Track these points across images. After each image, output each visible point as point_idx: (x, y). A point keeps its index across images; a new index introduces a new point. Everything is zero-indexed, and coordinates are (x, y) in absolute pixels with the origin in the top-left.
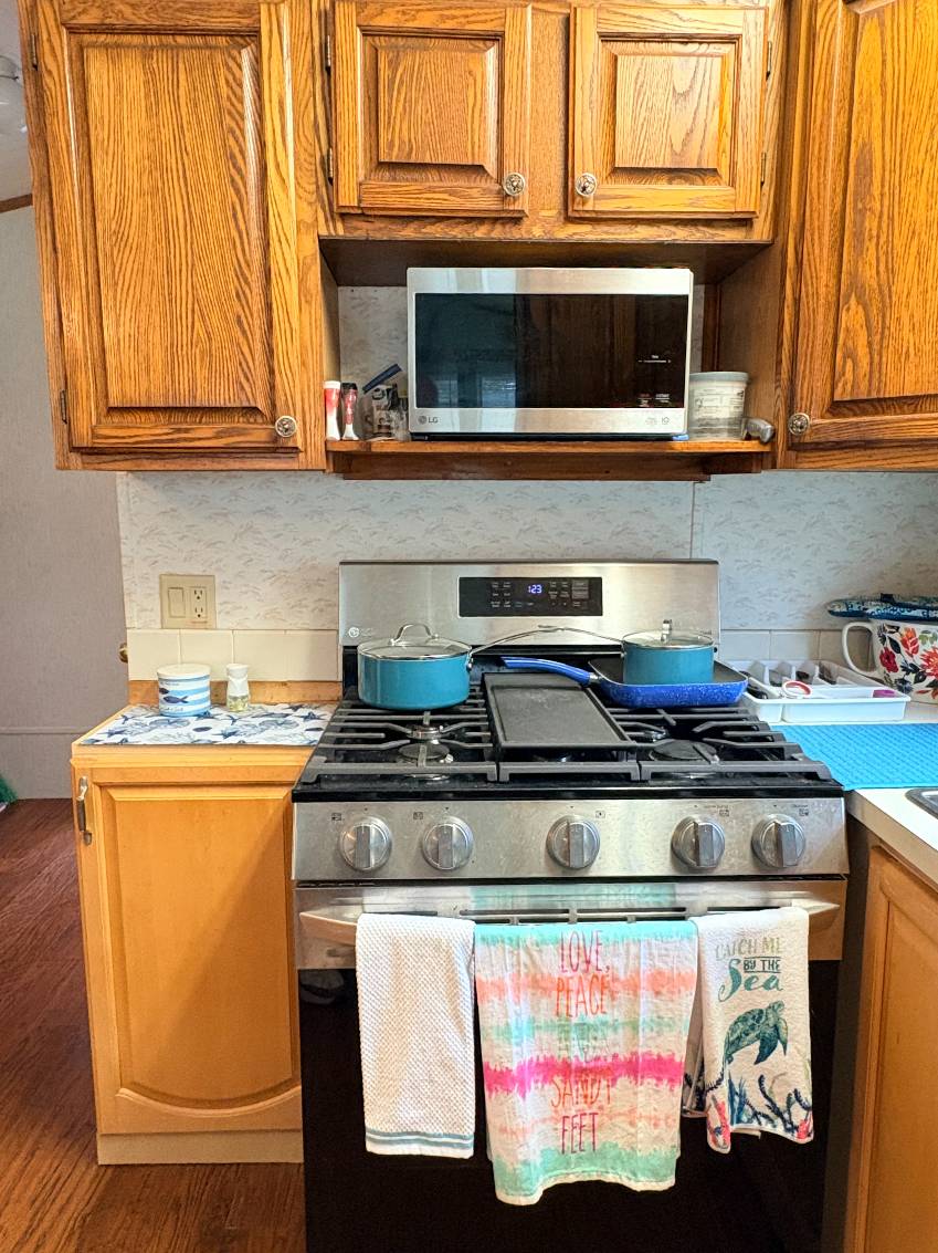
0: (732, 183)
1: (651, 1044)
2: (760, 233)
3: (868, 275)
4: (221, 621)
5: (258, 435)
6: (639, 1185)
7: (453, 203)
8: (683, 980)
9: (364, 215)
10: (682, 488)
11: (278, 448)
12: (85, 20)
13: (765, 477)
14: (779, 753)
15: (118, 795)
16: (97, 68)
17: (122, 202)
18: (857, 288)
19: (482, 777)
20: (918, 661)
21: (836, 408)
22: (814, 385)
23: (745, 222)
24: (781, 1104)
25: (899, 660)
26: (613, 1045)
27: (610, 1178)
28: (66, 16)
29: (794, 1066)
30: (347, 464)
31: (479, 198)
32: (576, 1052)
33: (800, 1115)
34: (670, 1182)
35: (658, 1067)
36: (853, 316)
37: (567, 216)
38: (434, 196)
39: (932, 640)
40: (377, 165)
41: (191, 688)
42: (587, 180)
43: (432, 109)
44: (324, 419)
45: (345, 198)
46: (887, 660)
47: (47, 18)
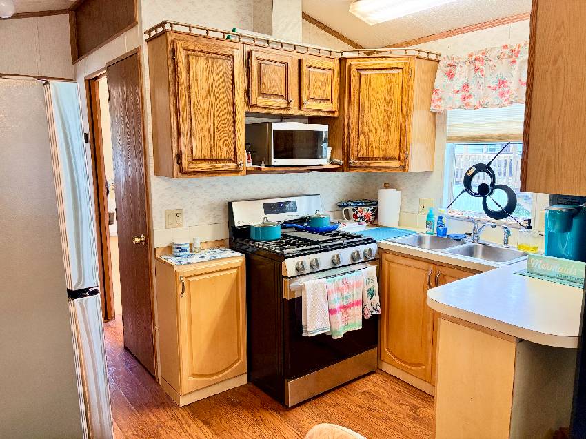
0: (332, 103)
1: (356, 298)
2: (336, 115)
3: (365, 129)
4: (185, 224)
5: (232, 166)
6: (357, 329)
7: (276, 105)
8: (361, 283)
9: (257, 107)
10: (305, 174)
11: (237, 170)
12: (190, 48)
14: (360, 237)
15: (190, 279)
16: (193, 62)
18: (363, 133)
19: (317, 248)
20: (363, 215)
21: (359, 159)
22: (353, 153)
23: (333, 112)
24: (375, 307)
25: (358, 216)
26: (350, 300)
27: (352, 330)
28: (185, 46)
29: (376, 298)
31: (283, 103)
32: (345, 303)
33: (379, 308)
34: (361, 328)
35: (357, 303)
36: (362, 139)
37: (299, 108)
38: (275, 102)
39: (366, 210)
40: (261, 93)
41: (186, 247)
42: (304, 99)
43: (274, 79)
44: (246, 162)
45: (254, 102)
46: (355, 217)
47: (179, 45)
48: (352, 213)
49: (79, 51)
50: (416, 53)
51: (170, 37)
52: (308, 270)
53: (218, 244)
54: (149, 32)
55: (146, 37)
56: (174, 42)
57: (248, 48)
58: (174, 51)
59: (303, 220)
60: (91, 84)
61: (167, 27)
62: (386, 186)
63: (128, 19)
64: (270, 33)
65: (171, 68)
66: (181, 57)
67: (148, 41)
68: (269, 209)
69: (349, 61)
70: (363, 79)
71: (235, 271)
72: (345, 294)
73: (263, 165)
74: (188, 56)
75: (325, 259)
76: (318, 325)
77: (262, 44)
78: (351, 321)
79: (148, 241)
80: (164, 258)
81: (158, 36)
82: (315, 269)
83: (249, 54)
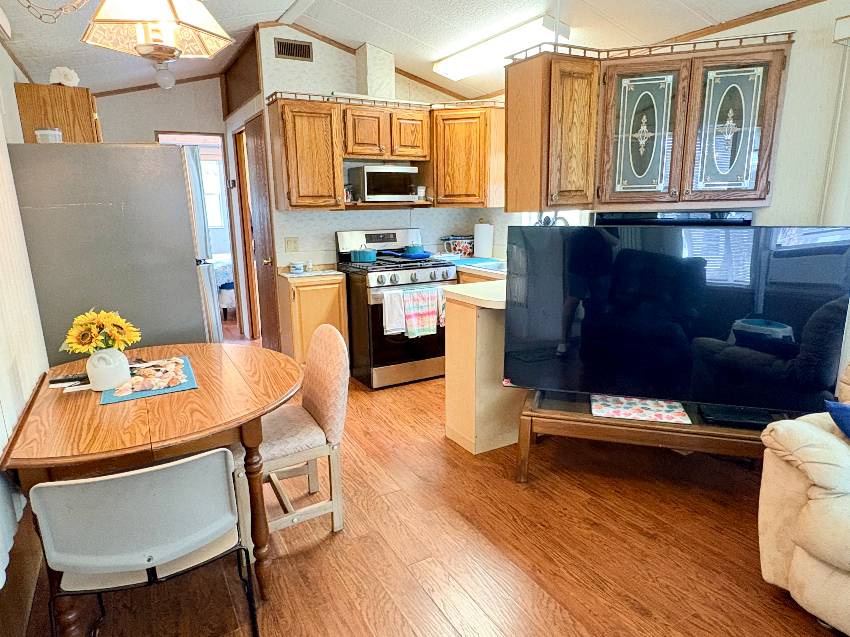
0: (423, 149)
1: (431, 309)
2: (428, 159)
3: (451, 171)
4: (301, 249)
5: (332, 201)
7: (370, 152)
8: (435, 297)
9: (353, 153)
10: (408, 211)
11: (337, 205)
12: (295, 110)
13: (432, 208)
15: (301, 289)
16: (298, 120)
17: (303, 150)
18: (449, 175)
20: (461, 248)
21: (446, 196)
22: (441, 191)
23: (425, 157)
25: (457, 248)
26: (425, 310)
28: (291, 109)
30: (348, 208)
31: (376, 150)
32: (420, 311)
34: (436, 332)
35: (432, 313)
36: (448, 178)
37: (392, 154)
38: (367, 150)
39: (464, 243)
40: (356, 143)
41: (300, 266)
42: (396, 147)
43: (366, 132)
44: (344, 198)
45: (350, 150)
46: (455, 249)
47: (287, 109)
48: (452, 247)
49: (229, 109)
50: (492, 104)
51: (281, 103)
52: (388, 283)
53: (330, 267)
54: (268, 98)
55: (267, 102)
56: (283, 106)
57: (343, 107)
58: (283, 113)
59: (401, 250)
60: (237, 137)
61: (279, 95)
62: (481, 221)
63: (256, 88)
64: (366, 93)
65: (281, 126)
66: (288, 116)
67: (269, 105)
68: (370, 238)
69: (436, 113)
70: (447, 127)
71: (337, 286)
72: (421, 304)
73: (360, 201)
74: (294, 116)
75: (403, 276)
76: (395, 326)
77: (356, 102)
78: (427, 327)
79: (273, 262)
80: (282, 274)
81: (273, 102)
82: (394, 284)
83: (345, 112)
